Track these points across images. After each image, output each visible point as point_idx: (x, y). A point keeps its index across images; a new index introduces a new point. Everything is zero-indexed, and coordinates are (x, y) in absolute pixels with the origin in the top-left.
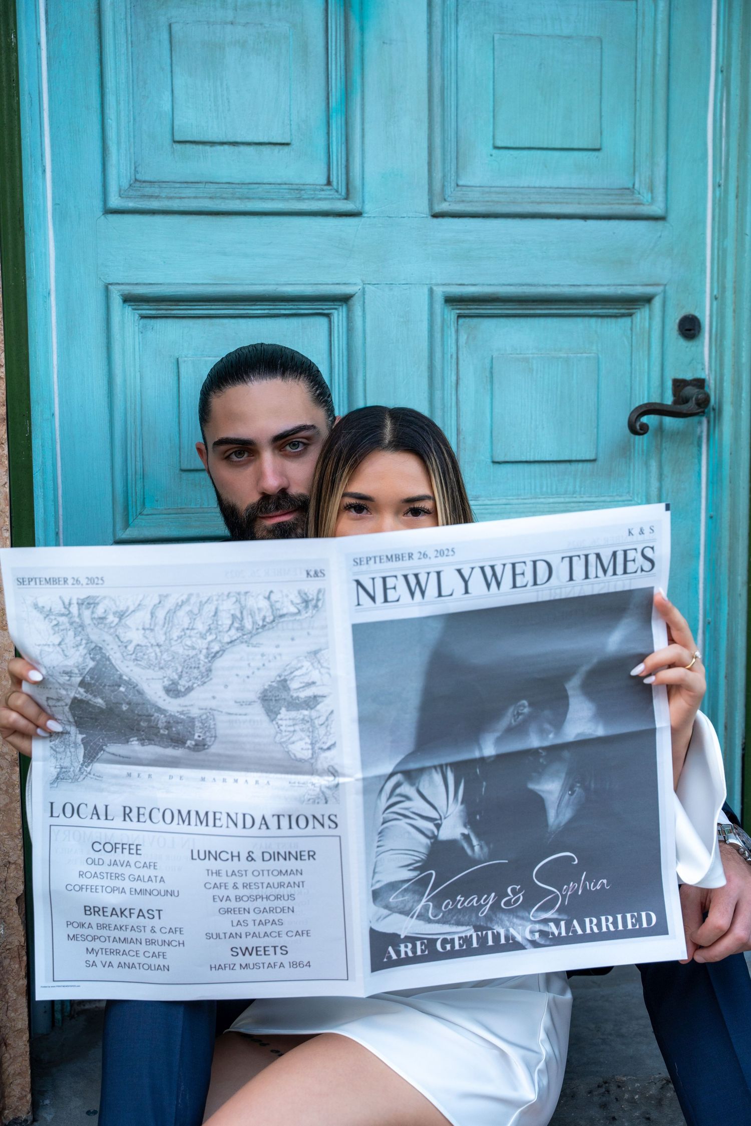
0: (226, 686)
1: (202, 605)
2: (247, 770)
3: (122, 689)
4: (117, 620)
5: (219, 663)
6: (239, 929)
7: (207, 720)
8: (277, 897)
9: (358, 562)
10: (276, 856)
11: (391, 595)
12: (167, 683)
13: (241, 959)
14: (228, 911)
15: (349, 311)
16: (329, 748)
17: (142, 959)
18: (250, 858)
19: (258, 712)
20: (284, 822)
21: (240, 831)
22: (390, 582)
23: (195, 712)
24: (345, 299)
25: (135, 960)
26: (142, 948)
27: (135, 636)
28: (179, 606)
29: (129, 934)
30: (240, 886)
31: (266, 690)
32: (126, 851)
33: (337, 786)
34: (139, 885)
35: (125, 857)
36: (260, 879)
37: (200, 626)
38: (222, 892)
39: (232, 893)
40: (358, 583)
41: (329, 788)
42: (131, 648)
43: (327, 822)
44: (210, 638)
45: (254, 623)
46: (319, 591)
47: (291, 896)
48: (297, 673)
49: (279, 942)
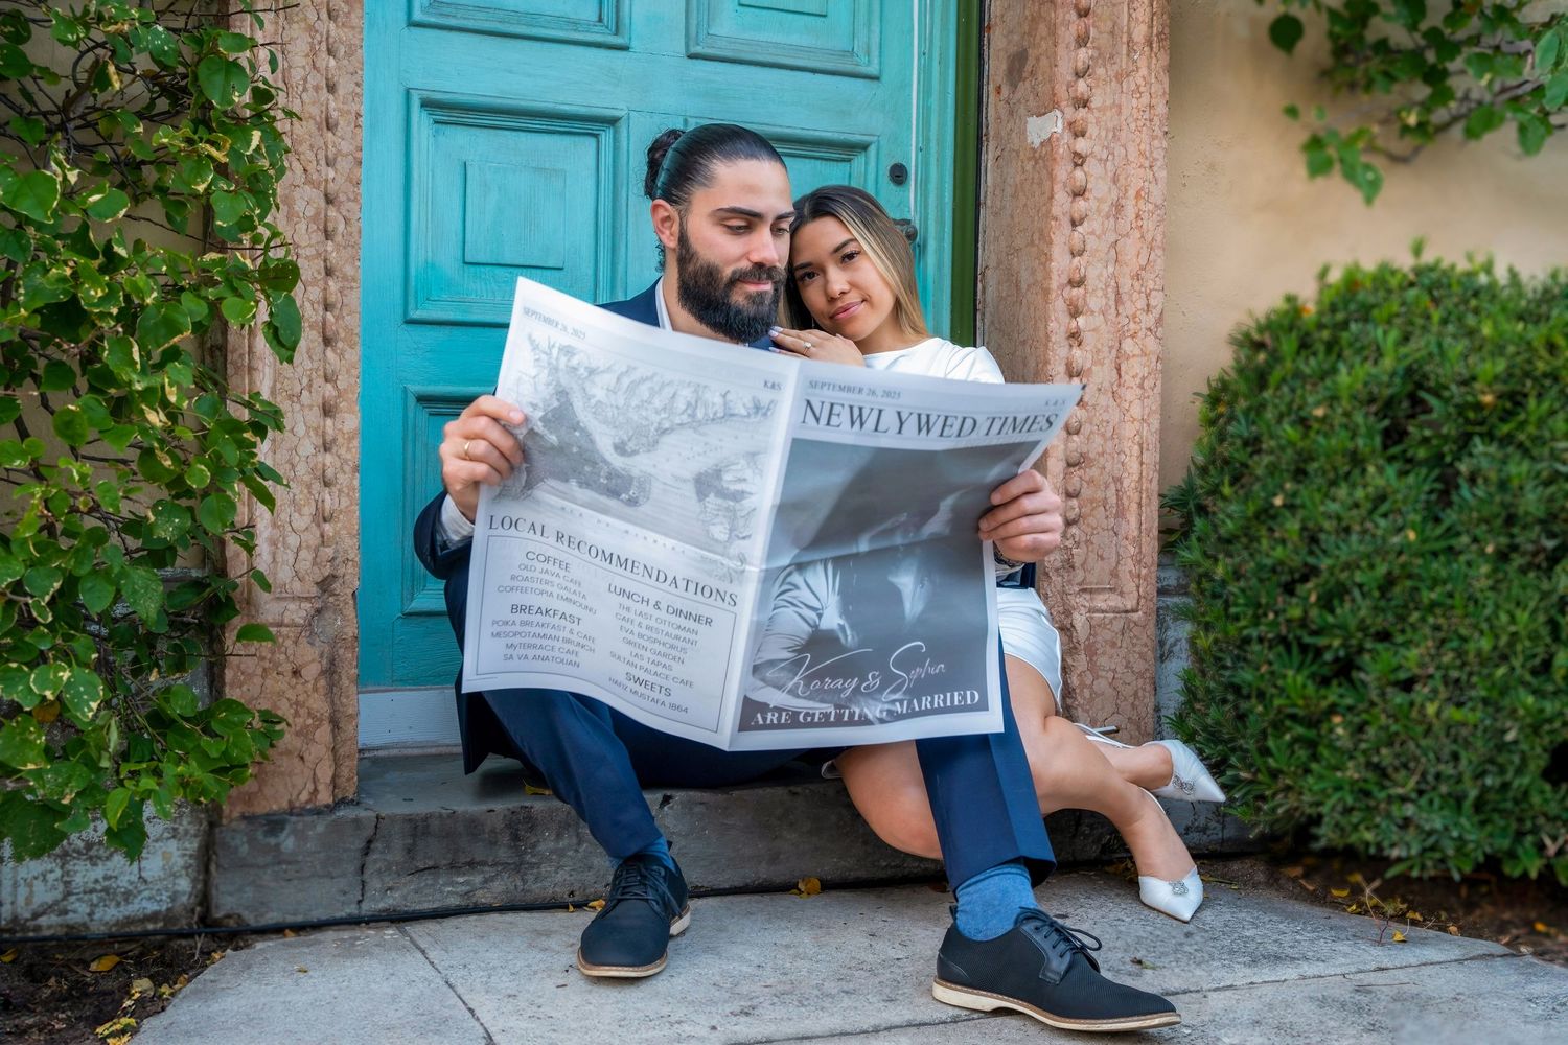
0: (668, 460)
1: (663, 386)
2: (666, 535)
3: (577, 434)
4: (586, 374)
5: (667, 439)
6: (636, 661)
7: (644, 483)
8: (672, 647)
9: (813, 385)
10: (678, 612)
11: (835, 420)
12: (617, 441)
13: (631, 684)
14: (630, 642)
15: (615, 132)
16: (744, 538)
17: (556, 654)
18: (657, 606)
19: (689, 490)
20: (692, 587)
21: (653, 581)
22: (836, 409)
23: (635, 473)
24: (612, 122)
25: (550, 654)
26: (558, 645)
27: (599, 393)
28: (643, 380)
29: (549, 631)
30: (644, 626)
31: (701, 474)
32: (557, 565)
33: (743, 571)
34: (565, 594)
35: (556, 569)
36: (661, 627)
37: (657, 403)
38: (628, 625)
39: (637, 630)
40: (809, 403)
41: (736, 572)
42: (593, 401)
43: (728, 599)
44: (663, 415)
45: (706, 414)
46: (772, 402)
47: (683, 650)
48: (733, 467)
49: (665, 684)
